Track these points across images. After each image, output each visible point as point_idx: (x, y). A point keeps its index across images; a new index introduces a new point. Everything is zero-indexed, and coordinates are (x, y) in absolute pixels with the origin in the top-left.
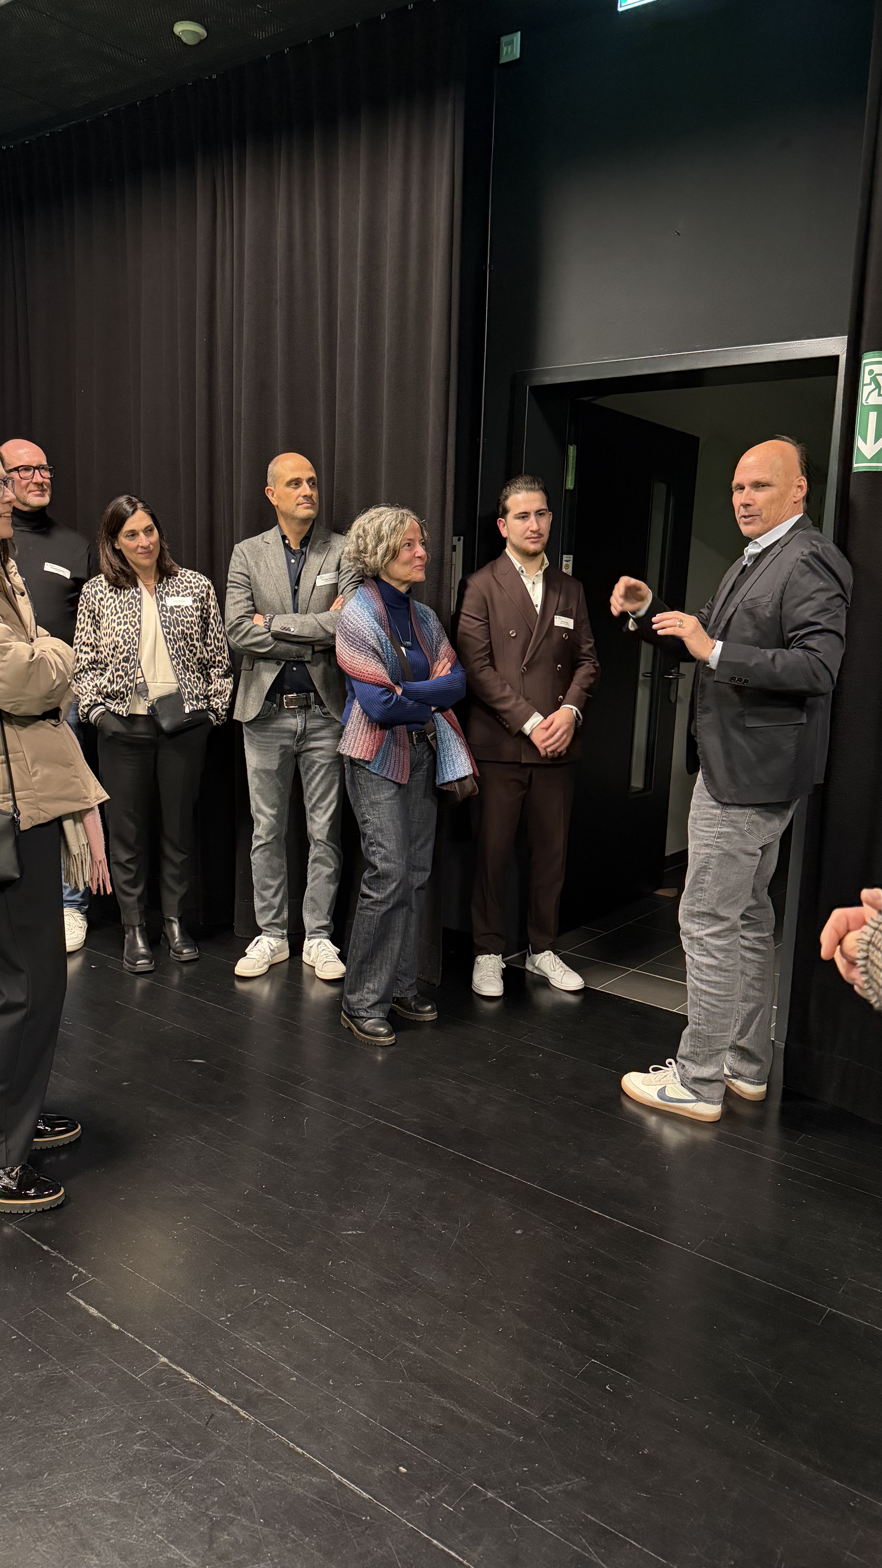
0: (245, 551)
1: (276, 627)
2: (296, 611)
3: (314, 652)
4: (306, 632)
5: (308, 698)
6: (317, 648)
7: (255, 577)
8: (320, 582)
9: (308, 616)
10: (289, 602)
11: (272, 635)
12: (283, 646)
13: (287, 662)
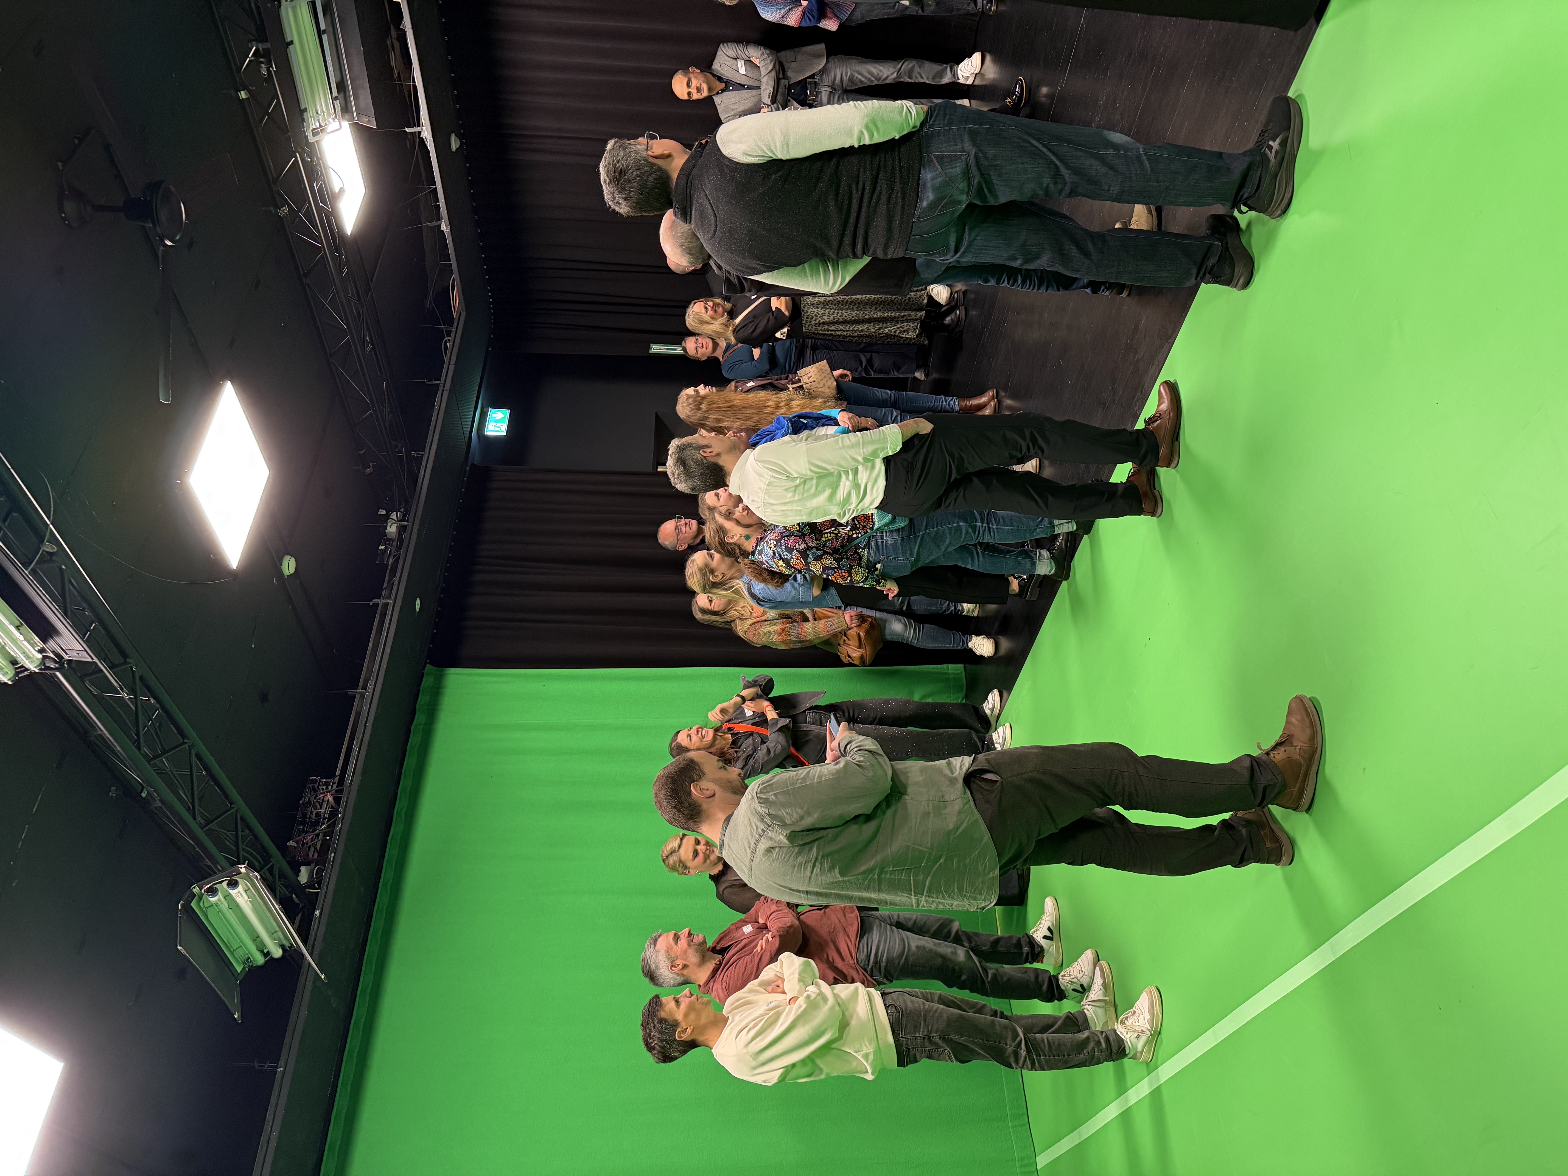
0: (726, 116)
1: (768, 101)
2: (759, 88)
3: (783, 78)
4: (772, 83)
5: (810, 83)
6: (781, 76)
7: (740, 112)
8: (743, 71)
9: (762, 80)
10: (754, 92)
11: (773, 104)
12: (779, 98)
13: (788, 95)
